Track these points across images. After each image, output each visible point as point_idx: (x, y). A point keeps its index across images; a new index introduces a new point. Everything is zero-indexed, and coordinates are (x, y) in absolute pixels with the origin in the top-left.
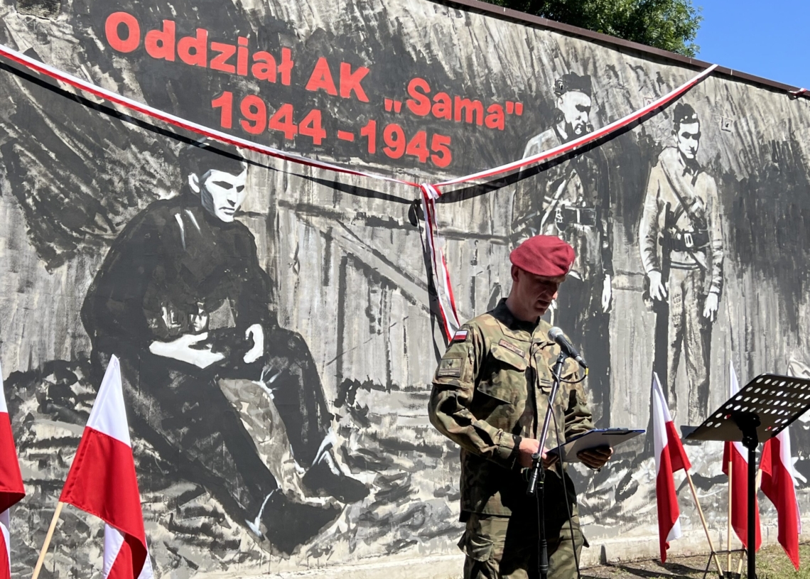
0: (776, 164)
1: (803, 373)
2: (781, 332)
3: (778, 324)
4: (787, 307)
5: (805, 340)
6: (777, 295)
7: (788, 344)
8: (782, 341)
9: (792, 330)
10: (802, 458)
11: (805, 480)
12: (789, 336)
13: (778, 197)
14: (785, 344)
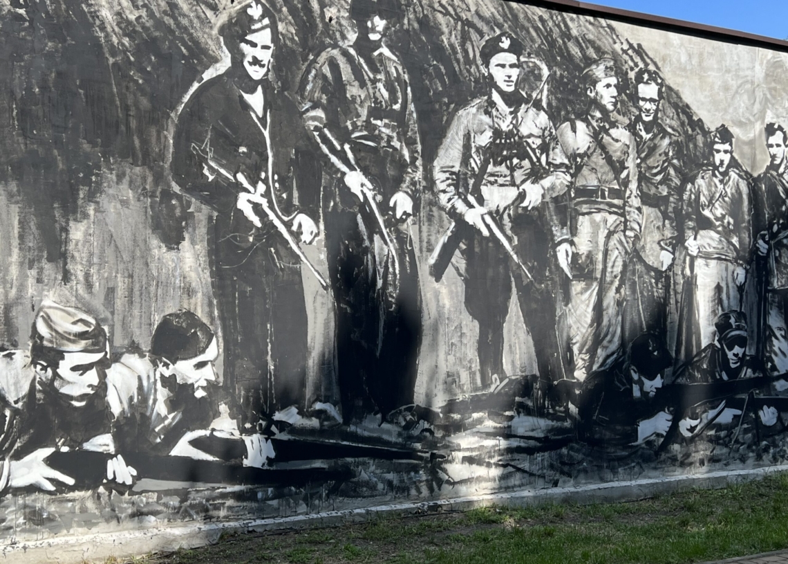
0: (22, 11)
1: (75, 323)
2: (21, 264)
3: (16, 251)
4: (39, 227)
5: (81, 276)
6: (15, 209)
7: (39, 281)
8: (22, 277)
9: (50, 259)
10: (65, 449)
11: (70, 481)
12: (41, 270)
13: (23, 60)
14: (31, 281)
